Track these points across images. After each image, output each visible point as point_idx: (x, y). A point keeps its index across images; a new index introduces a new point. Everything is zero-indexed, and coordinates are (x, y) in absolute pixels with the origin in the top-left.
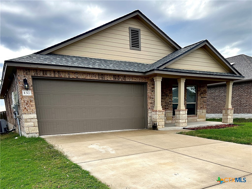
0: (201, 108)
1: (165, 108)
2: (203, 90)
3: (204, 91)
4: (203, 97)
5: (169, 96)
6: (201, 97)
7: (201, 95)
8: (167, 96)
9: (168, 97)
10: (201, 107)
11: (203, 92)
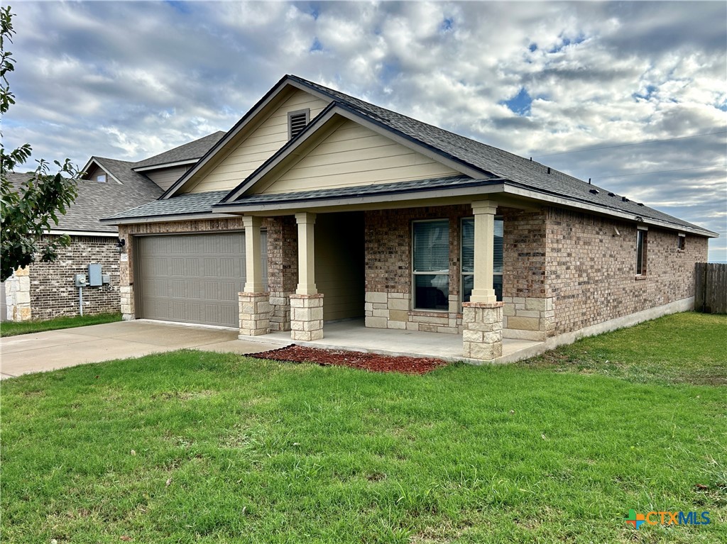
0: (520, 290)
1: (387, 287)
2: (529, 227)
3: (530, 231)
4: (528, 254)
5: (396, 252)
6: (519, 255)
7: (515, 246)
8: (391, 253)
9: (395, 257)
10: (521, 287)
11: (526, 237)
